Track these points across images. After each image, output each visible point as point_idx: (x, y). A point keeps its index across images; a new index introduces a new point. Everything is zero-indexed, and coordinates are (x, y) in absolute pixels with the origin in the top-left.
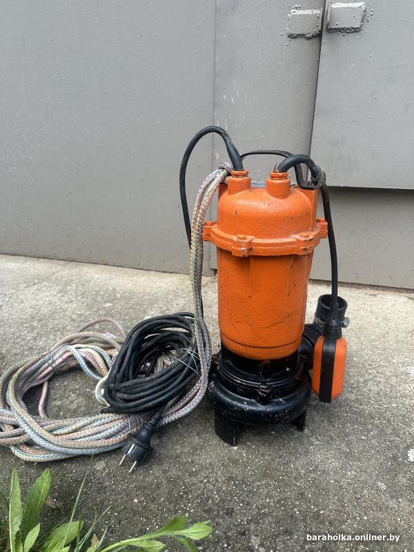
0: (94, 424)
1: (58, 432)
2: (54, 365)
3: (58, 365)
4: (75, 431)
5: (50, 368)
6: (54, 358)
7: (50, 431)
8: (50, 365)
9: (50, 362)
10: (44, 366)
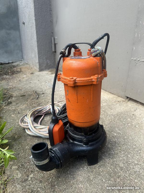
0: (46, 129)
1: (36, 128)
2: (46, 110)
3: (47, 111)
4: (40, 129)
5: (45, 111)
6: (47, 108)
7: (35, 127)
8: (45, 110)
9: (45, 109)
10: (44, 110)
